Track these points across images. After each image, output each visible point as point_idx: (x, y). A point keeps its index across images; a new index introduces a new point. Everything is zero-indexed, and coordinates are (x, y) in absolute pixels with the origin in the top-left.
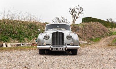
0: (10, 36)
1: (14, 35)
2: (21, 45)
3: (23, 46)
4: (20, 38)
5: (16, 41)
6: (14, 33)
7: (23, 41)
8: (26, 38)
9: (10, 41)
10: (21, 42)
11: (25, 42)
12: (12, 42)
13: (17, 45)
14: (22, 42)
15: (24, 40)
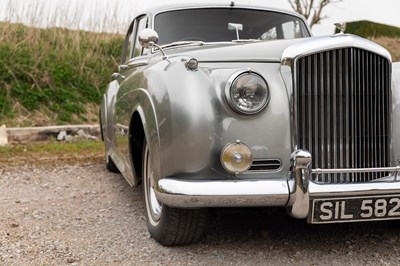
0: (15, 94)
1: (35, 89)
2: (60, 137)
3: (69, 137)
4: (61, 101)
5: (40, 115)
6: (32, 82)
7: (75, 117)
8: (90, 100)
9: (12, 117)
10: (64, 120)
11: (86, 120)
12: (22, 119)
13: (40, 133)
14: (70, 122)
15: (79, 111)
